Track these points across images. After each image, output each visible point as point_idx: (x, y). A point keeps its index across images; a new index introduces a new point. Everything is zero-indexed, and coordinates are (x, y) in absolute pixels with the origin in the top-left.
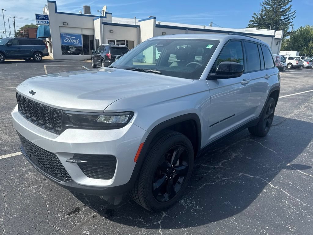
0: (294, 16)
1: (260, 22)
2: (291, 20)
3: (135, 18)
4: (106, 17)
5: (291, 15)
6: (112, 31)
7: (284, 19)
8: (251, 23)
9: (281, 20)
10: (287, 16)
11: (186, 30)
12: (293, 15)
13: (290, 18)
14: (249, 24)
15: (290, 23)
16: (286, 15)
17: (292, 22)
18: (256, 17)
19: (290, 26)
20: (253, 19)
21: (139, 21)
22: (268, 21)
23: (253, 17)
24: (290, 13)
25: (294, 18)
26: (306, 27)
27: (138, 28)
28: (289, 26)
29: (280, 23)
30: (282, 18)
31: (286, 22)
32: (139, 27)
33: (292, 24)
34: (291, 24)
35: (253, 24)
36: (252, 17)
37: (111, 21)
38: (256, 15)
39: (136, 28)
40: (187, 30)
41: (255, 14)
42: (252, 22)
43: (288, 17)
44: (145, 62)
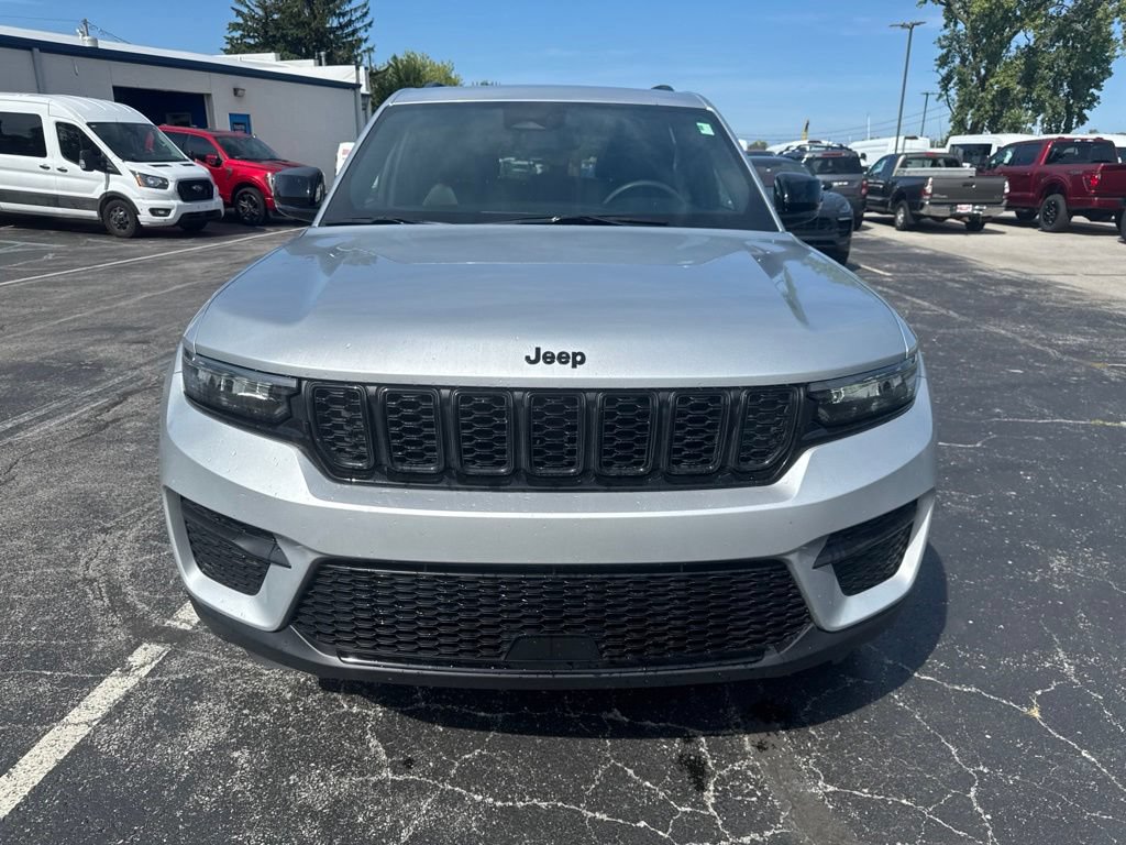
0: (367, 20)
1: (266, 32)
2: (362, 31)
5: (358, 14)
7: (342, 27)
8: (237, 34)
9: (332, 30)
10: (347, 19)
11: (30, 49)
12: (365, 14)
13: (358, 25)
14: (229, 36)
15: (360, 41)
16: (344, 15)
17: (366, 40)
18: (246, 10)
19: (364, 51)
20: (240, 21)
22: (294, 32)
23: (239, 13)
24: (356, 10)
25: (370, 24)
26: (409, 57)
28: (360, 51)
29: (331, 41)
30: (334, 22)
31: (350, 39)
33: (369, 45)
34: (364, 46)
35: (243, 37)
36: (235, 13)
38: (248, 6)
40: (36, 50)
42: (240, 32)
43: (350, 22)
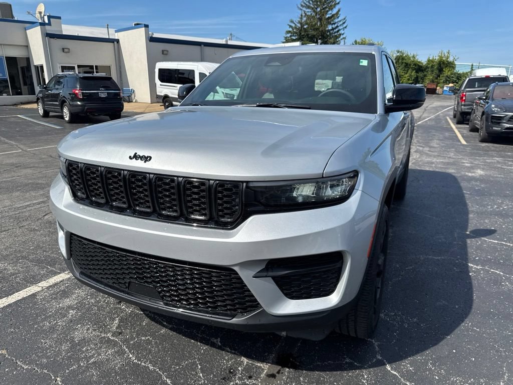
0: (345, 25)
1: (300, 34)
2: (342, 30)
3: (108, 25)
4: (49, 24)
5: (341, 23)
6: (68, 50)
7: (333, 29)
8: (289, 35)
9: (329, 31)
10: (336, 25)
11: (200, 45)
12: (344, 23)
13: (340, 28)
14: (286, 36)
15: (340, 35)
16: (334, 24)
17: (343, 34)
18: (293, 25)
19: (342, 39)
20: (291, 29)
21: (116, 31)
22: (312, 33)
23: (290, 26)
24: (340, 21)
25: (346, 27)
26: (362, 40)
27: (116, 43)
28: (339, 39)
29: (328, 36)
30: (330, 27)
31: (336, 34)
32: (118, 41)
33: (344, 36)
34: (342, 37)
35: (291, 36)
36: (289, 26)
37: (62, 31)
38: (294, 23)
39: (112, 44)
40: (203, 46)
41: (292, 22)
42: (290, 34)
43: (337, 27)
44: (134, 101)
